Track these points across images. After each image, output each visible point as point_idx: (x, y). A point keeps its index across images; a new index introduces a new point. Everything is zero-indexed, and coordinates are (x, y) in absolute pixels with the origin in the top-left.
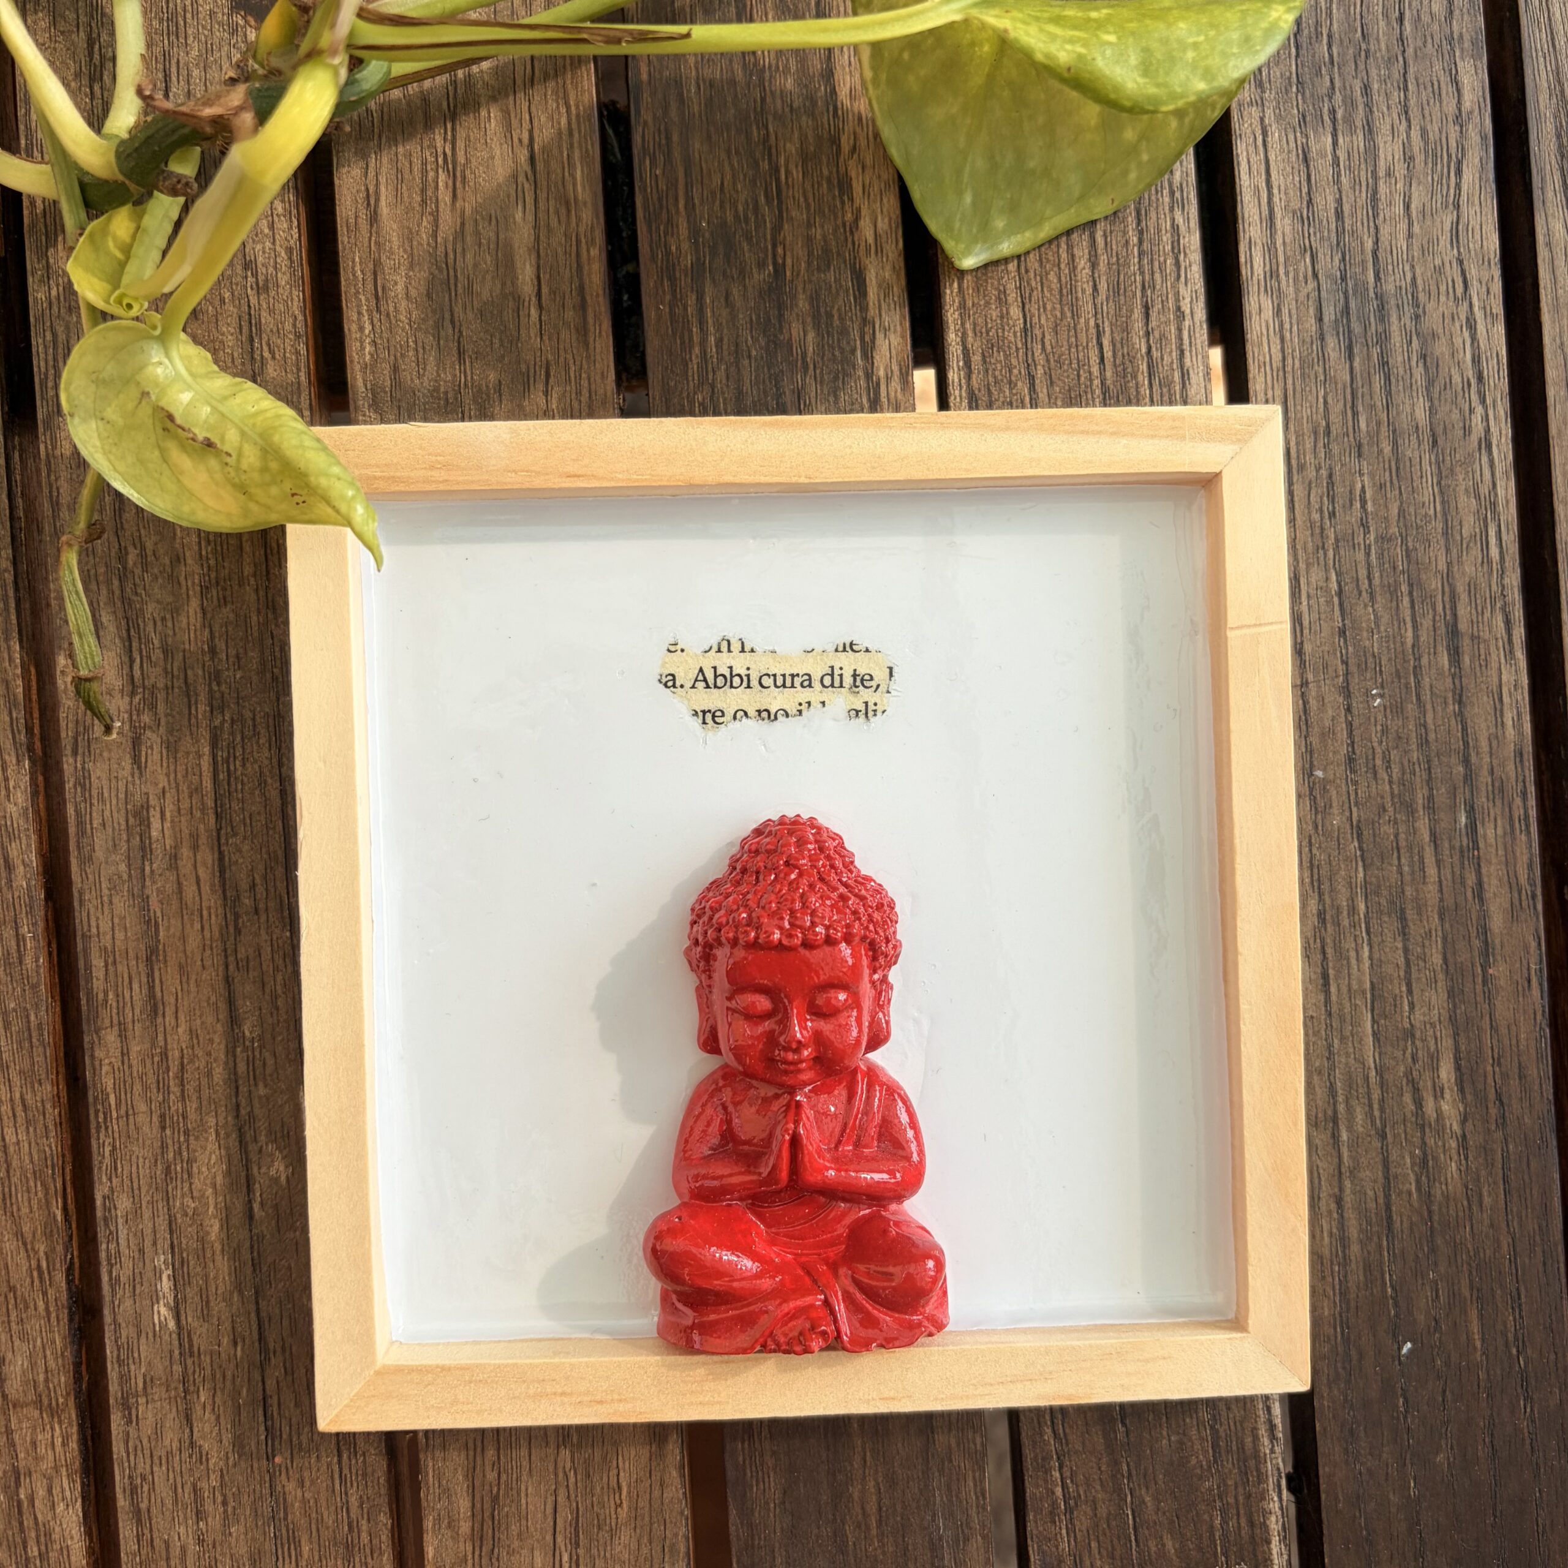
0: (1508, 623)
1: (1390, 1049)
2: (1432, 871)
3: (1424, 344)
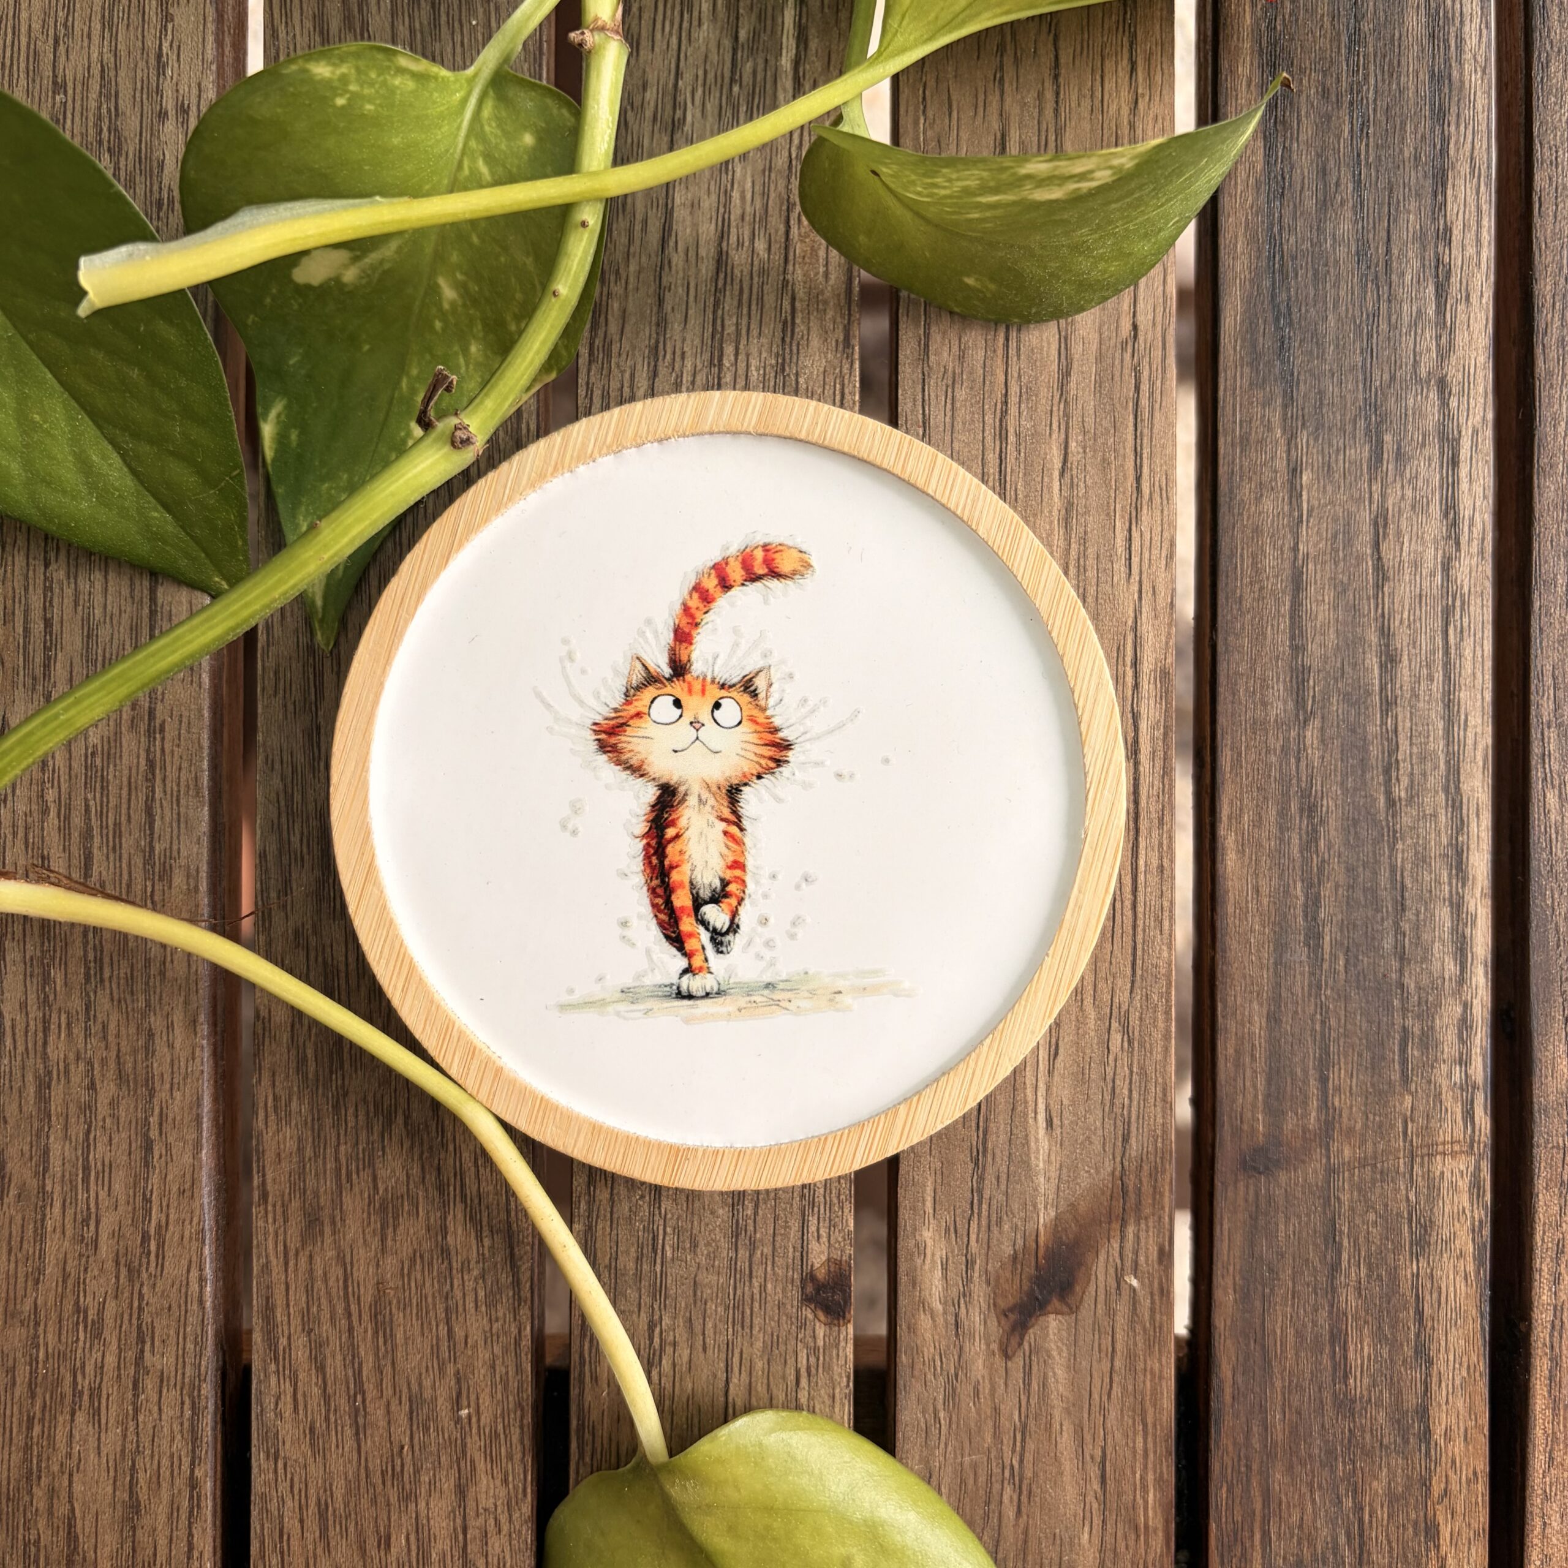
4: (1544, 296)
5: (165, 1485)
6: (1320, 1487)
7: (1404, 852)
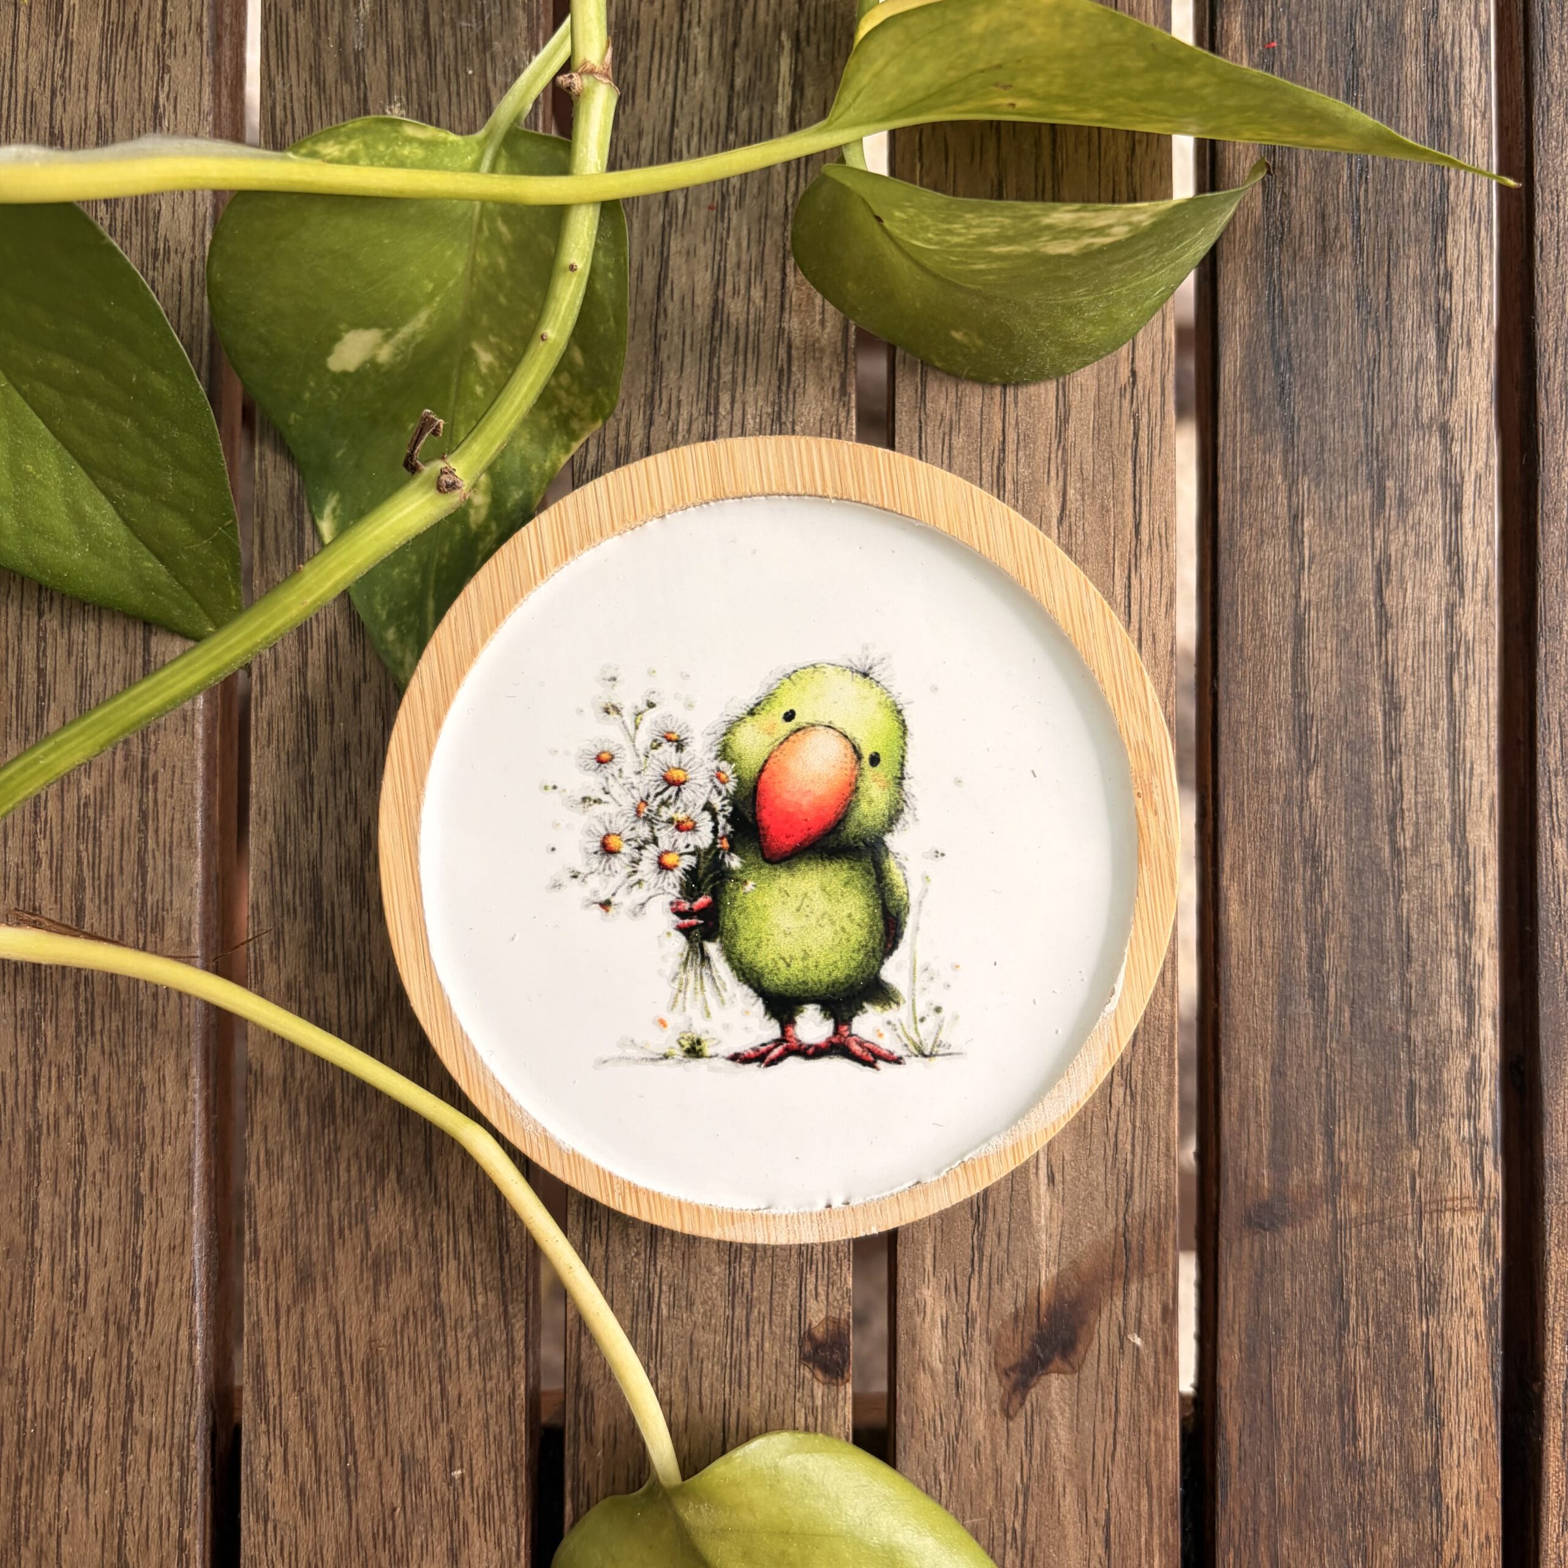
4: (1546, 341)
5: (153, 1548)
6: (1329, 1551)
7: (1409, 901)
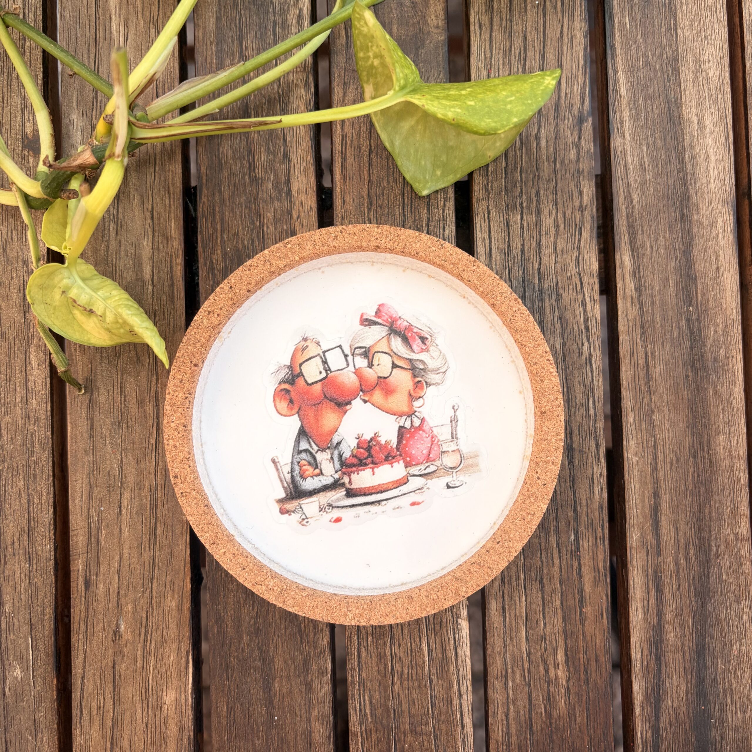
0: (597, 445)
1: (533, 644)
2: (557, 561)
3: (561, 313)
